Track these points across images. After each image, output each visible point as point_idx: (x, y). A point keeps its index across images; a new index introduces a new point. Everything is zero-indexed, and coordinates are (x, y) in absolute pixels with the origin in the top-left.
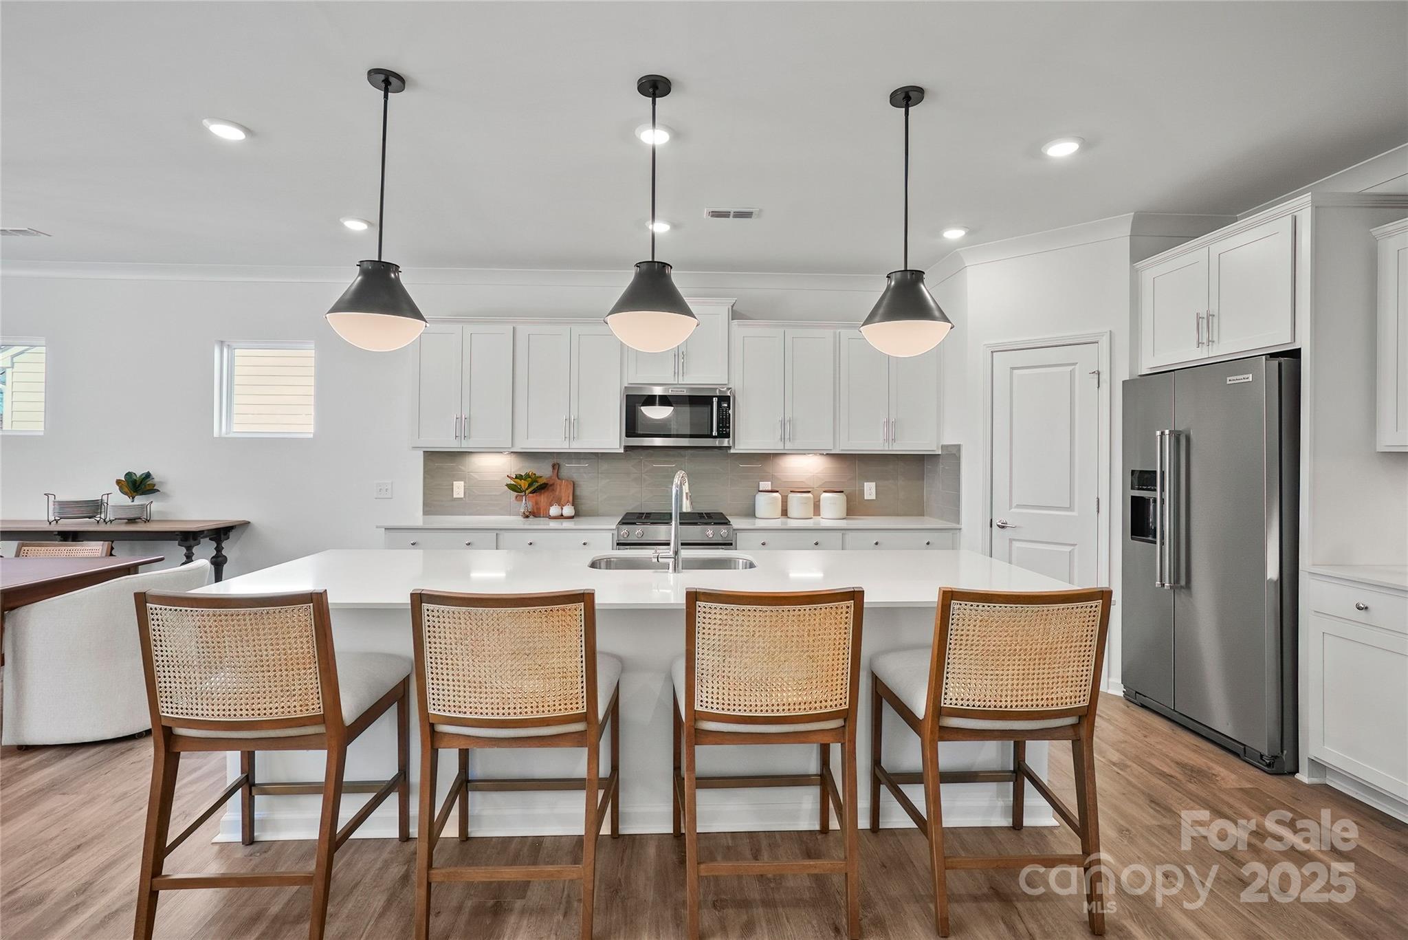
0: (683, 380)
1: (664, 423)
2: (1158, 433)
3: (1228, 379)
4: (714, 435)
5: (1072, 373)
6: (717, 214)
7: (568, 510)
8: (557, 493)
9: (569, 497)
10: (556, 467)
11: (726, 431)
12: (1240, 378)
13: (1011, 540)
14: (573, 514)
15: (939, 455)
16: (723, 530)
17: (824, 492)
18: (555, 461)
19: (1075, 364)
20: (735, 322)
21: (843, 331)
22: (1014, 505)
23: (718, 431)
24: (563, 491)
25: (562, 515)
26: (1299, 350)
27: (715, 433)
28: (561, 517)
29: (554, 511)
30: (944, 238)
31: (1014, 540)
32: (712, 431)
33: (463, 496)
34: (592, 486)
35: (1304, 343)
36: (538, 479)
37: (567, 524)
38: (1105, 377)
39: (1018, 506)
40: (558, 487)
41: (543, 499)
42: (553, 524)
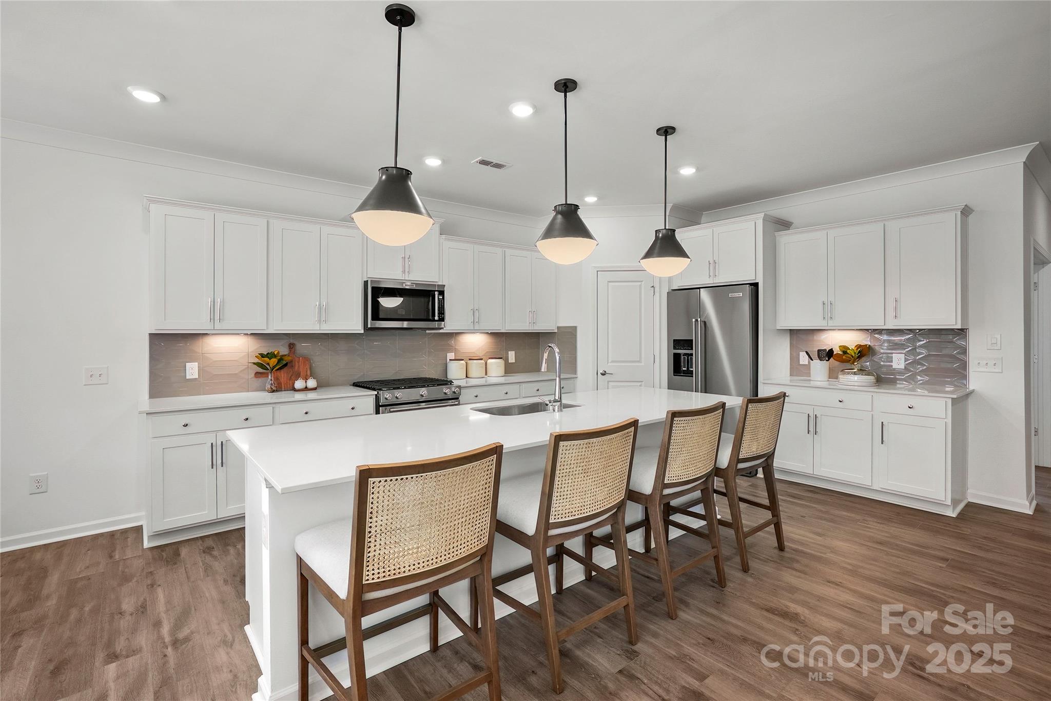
0: (408, 277)
1: (394, 310)
2: (694, 320)
3: (730, 294)
4: (436, 319)
5: (640, 286)
6: (483, 162)
7: (312, 383)
8: (296, 368)
9: (307, 372)
10: (291, 346)
11: (441, 316)
12: (736, 295)
13: (608, 382)
14: (316, 386)
15: (556, 333)
16: (446, 390)
17: (490, 358)
18: (292, 341)
19: (642, 281)
20: (443, 236)
21: (507, 250)
22: (610, 361)
23: (439, 316)
24: (302, 367)
25: (306, 387)
26: (758, 283)
27: (436, 318)
28: (306, 389)
29: (299, 384)
30: (585, 201)
31: (610, 381)
32: (434, 315)
33: (197, 377)
34: (325, 361)
35: (760, 280)
36: (283, 357)
37: (311, 395)
38: (657, 289)
39: (613, 362)
40: (297, 363)
41: (283, 375)
42: (298, 396)
